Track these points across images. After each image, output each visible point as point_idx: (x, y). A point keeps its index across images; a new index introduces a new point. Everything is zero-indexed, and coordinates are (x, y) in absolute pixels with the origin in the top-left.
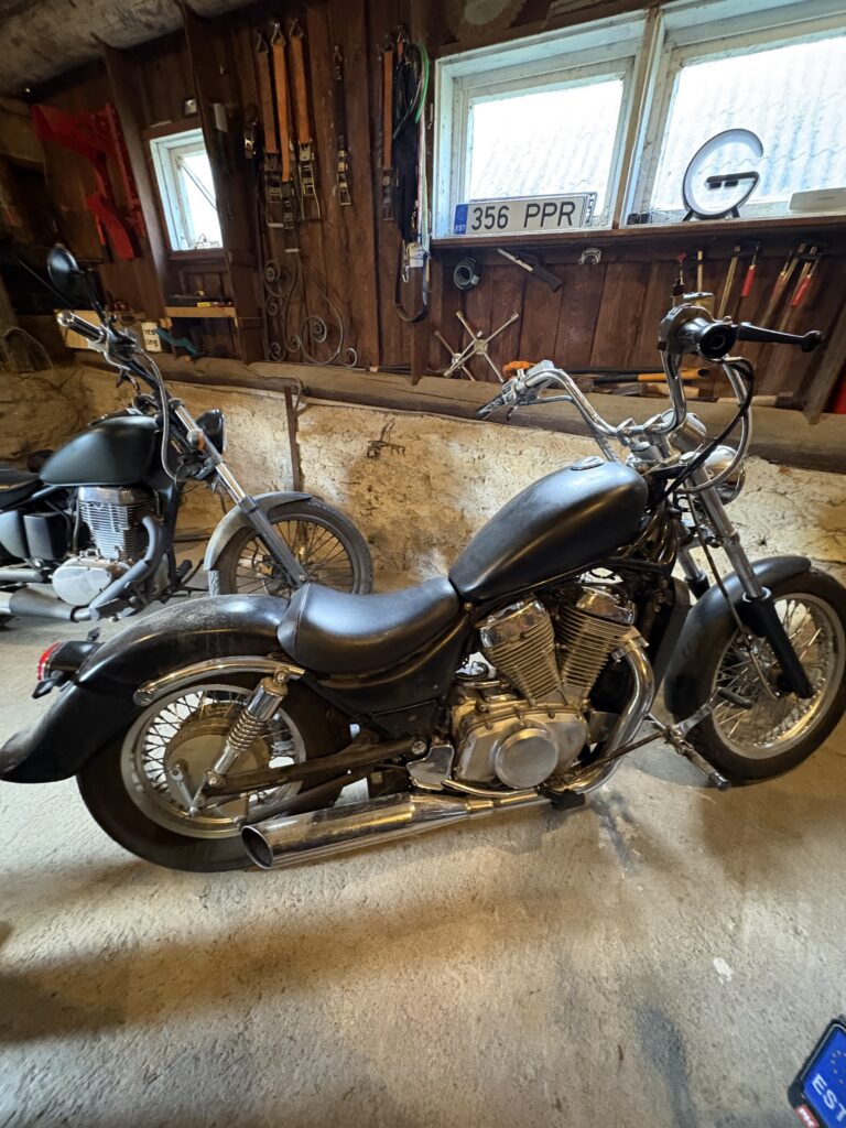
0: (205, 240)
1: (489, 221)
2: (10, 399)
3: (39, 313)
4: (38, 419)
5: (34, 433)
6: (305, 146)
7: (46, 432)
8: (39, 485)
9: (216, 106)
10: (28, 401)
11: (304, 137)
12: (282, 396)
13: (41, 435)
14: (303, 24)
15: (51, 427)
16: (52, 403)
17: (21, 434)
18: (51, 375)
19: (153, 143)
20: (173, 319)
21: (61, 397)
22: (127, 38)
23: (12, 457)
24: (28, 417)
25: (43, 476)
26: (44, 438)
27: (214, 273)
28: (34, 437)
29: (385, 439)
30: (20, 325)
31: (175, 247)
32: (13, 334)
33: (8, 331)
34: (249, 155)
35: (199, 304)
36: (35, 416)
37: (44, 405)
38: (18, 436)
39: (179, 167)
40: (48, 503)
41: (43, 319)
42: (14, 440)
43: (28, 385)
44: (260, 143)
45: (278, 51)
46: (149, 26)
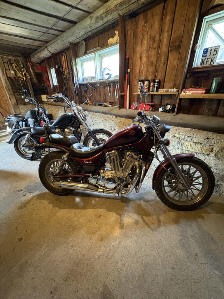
1: (86, 80)
8: (25, 118)
9: (56, 65)
11: (67, 69)
12: (63, 107)
14: (66, 53)
19: (51, 70)
22: (47, 56)
25: (25, 117)
31: (54, 85)
34: (61, 71)
40: (26, 121)
41: (39, 96)
44: (62, 69)
45: (64, 57)
46: (49, 55)
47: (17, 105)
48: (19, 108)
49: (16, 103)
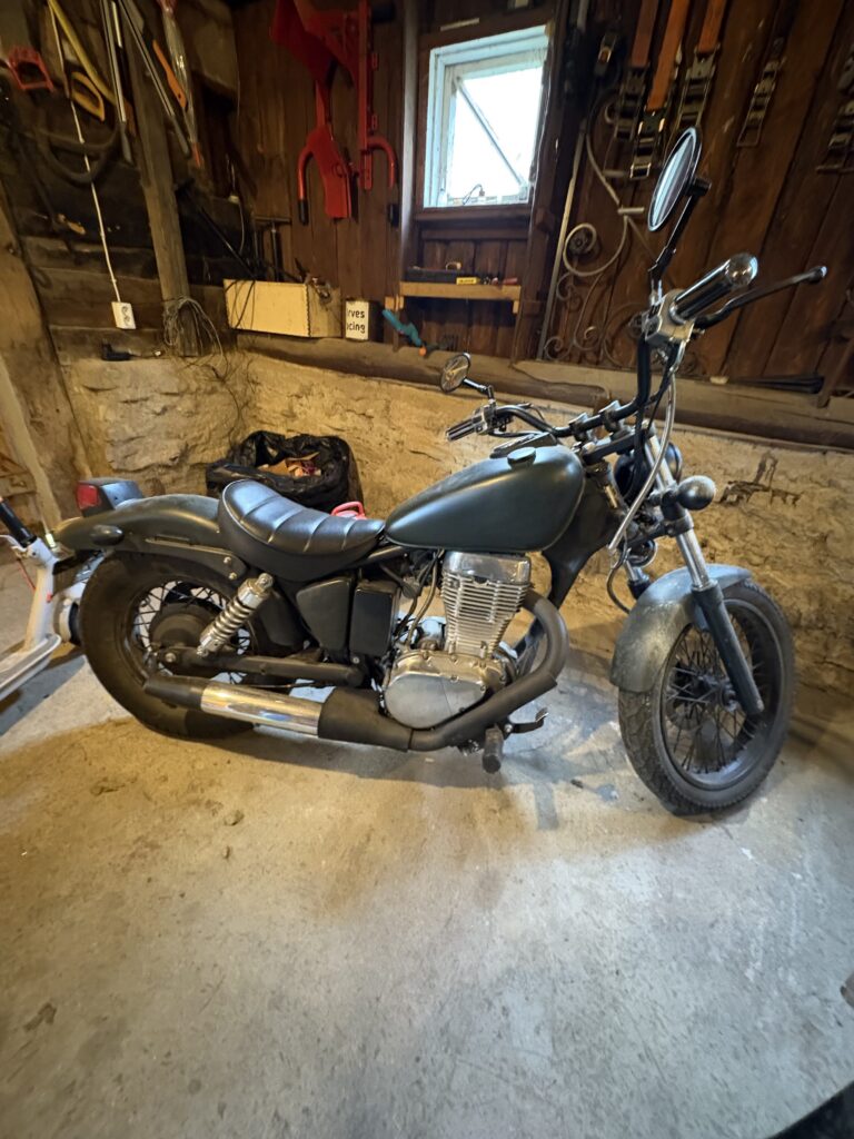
0: (482, 194)
2: (175, 391)
3: (209, 283)
4: (199, 417)
5: (196, 434)
6: (703, 56)
7: (206, 432)
10: (192, 394)
13: (200, 437)
15: (212, 426)
16: (214, 396)
17: (182, 435)
18: (218, 360)
19: (433, 55)
20: (407, 299)
21: (224, 390)
23: (170, 463)
24: (191, 414)
26: (203, 440)
27: (465, 240)
28: (194, 439)
29: (762, 481)
30: (192, 296)
31: (428, 202)
32: (188, 307)
33: (182, 302)
35: (459, 280)
36: (198, 413)
37: (208, 399)
38: (179, 437)
39: (454, 91)
40: (386, 570)
41: (213, 290)
42: (174, 442)
43: (194, 372)
44: (624, 51)
47: (47, 358)
48: (62, 384)
49: (37, 332)
